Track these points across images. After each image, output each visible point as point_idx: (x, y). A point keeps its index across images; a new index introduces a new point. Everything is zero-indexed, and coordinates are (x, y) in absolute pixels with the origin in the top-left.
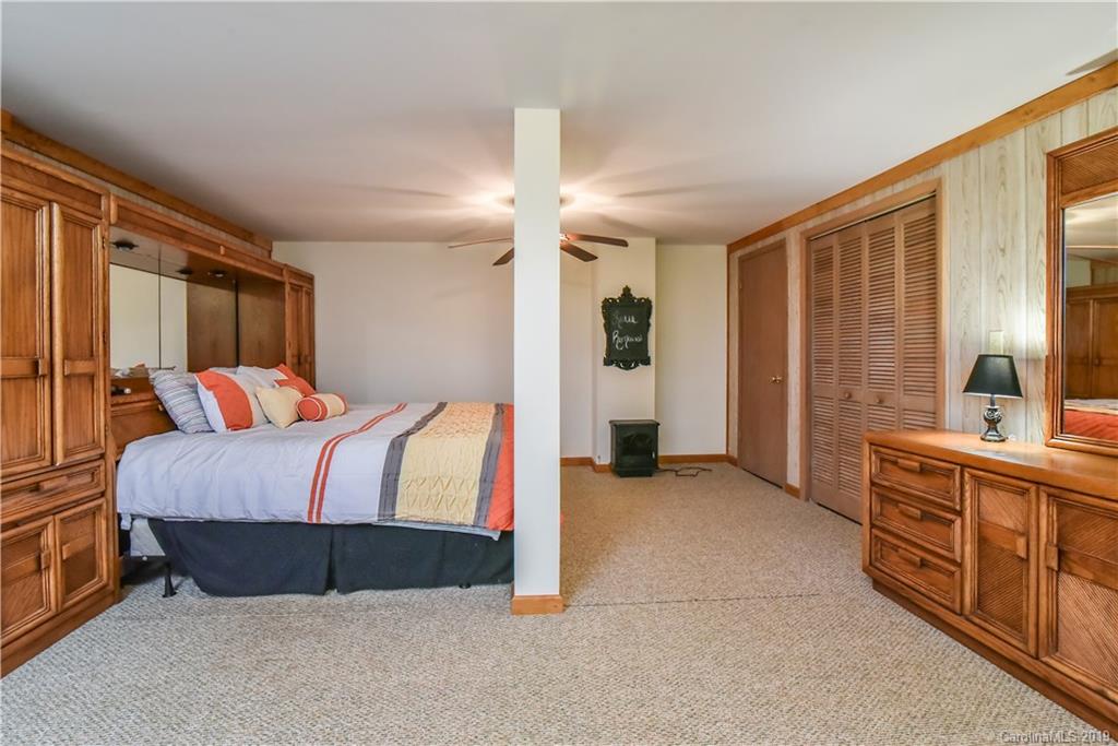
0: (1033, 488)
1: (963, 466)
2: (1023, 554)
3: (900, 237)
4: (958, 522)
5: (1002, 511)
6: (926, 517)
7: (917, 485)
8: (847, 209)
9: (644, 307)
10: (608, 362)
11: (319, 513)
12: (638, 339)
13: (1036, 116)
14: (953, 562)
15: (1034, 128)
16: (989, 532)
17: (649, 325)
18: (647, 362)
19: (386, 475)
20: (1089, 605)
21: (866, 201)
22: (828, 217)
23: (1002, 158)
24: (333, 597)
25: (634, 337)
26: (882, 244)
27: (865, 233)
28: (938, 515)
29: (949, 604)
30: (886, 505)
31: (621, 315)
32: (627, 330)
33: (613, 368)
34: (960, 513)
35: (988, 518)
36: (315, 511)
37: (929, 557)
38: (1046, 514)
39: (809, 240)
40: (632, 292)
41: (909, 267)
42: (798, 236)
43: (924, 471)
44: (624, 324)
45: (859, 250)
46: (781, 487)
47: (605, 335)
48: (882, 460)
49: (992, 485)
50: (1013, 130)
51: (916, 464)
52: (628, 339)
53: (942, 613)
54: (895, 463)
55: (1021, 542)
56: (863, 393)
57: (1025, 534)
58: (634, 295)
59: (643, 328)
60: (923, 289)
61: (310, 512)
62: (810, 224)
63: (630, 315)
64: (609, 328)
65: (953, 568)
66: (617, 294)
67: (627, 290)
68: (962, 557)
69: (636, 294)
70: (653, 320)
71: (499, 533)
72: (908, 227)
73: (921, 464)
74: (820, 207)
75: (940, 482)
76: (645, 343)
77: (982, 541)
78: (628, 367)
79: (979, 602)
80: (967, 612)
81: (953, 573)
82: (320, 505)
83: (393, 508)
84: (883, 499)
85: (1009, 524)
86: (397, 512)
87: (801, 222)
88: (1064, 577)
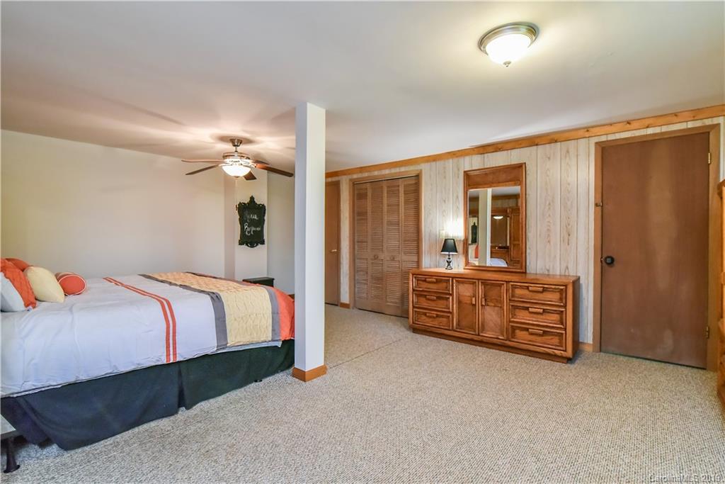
0: (477, 281)
1: (453, 278)
2: (474, 303)
3: (402, 190)
4: (451, 298)
5: (466, 291)
6: (439, 298)
7: (434, 287)
8: (376, 173)
9: (261, 210)
10: (241, 243)
11: (175, 354)
12: (258, 229)
13: (457, 157)
14: (449, 312)
15: (456, 160)
16: (461, 298)
17: (264, 220)
18: (263, 243)
19: (217, 319)
20: (493, 313)
21: (387, 172)
22: (366, 175)
23: (445, 168)
24: (183, 413)
25: (256, 227)
26: (393, 191)
27: (385, 185)
28: (442, 297)
29: (447, 328)
30: (420, 298)
31: (249, 214)
32: (252, 223)
33: (244, 246)
34: (452, 295)
35: (461, 294)
36: (171, 353)
37: (439, 313)
38: (481, 288)
39: (354, 184)
40: (255, 200)
41: (406, 202)
42: (348, 181)
43: (438, 282)
44: (251, 220)
45: (382, 192)
46: (337, 305)
47: (239, 226)
48: (418, 280)
49: (463, 283)
50: (448, 159)
51: (435, 280)
52: (253, 229)
53: (446, 332)
54: (425, 281)
55: (474, 299)
56: (384, 256)
57: (474, 296)
58: (256, 202)
59: (261, 222)
60: (412, 212)
61: (168, 355)
62: (355, 176)
63: (254, 214)
64: (242, 222)
65: (449, 315)
66: (247, 201)
67: (252, 198)
68: (453, 309)
69: (258, 201)
70: (266, 218)
71: (281, 342)
72: (405, 186)
73: (436, 279)
74: (362, 169)
75: (445, 285)
76: (262, 231)
77: (459, 302)
78: (252, 246)
79: (458, 324)
80: (455, 328)
81: (449, 317)
82: (175, 348)
83: (226, 339)
84: (418, 296)
85: (468, 294)
86: (229, 342)
87: (349, 174)
88: (487, 308)
